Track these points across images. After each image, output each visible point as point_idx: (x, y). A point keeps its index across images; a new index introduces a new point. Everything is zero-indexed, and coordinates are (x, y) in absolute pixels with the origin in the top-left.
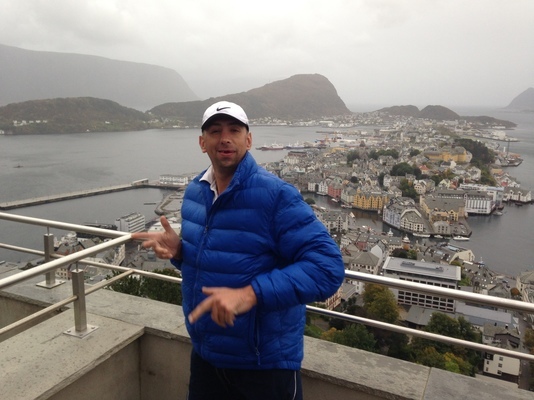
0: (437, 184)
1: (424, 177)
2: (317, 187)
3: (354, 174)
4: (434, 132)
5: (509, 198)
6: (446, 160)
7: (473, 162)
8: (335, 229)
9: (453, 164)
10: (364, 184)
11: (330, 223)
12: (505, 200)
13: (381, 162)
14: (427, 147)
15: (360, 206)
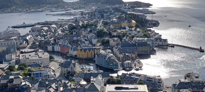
0: (121, 40)
1: (114, 36)
2: (53, 48)
3: (75, 38)
4: (113, 11)
5: (157, 44)
6: (123, 26)
7: (137, 26)
8: (69, 72)
9: (127, 28)
10: (82, 43)
11: (66, 69)
12: (156, 45)
13: (89, 30)
14: (111, 20)
15: (81, 57)
